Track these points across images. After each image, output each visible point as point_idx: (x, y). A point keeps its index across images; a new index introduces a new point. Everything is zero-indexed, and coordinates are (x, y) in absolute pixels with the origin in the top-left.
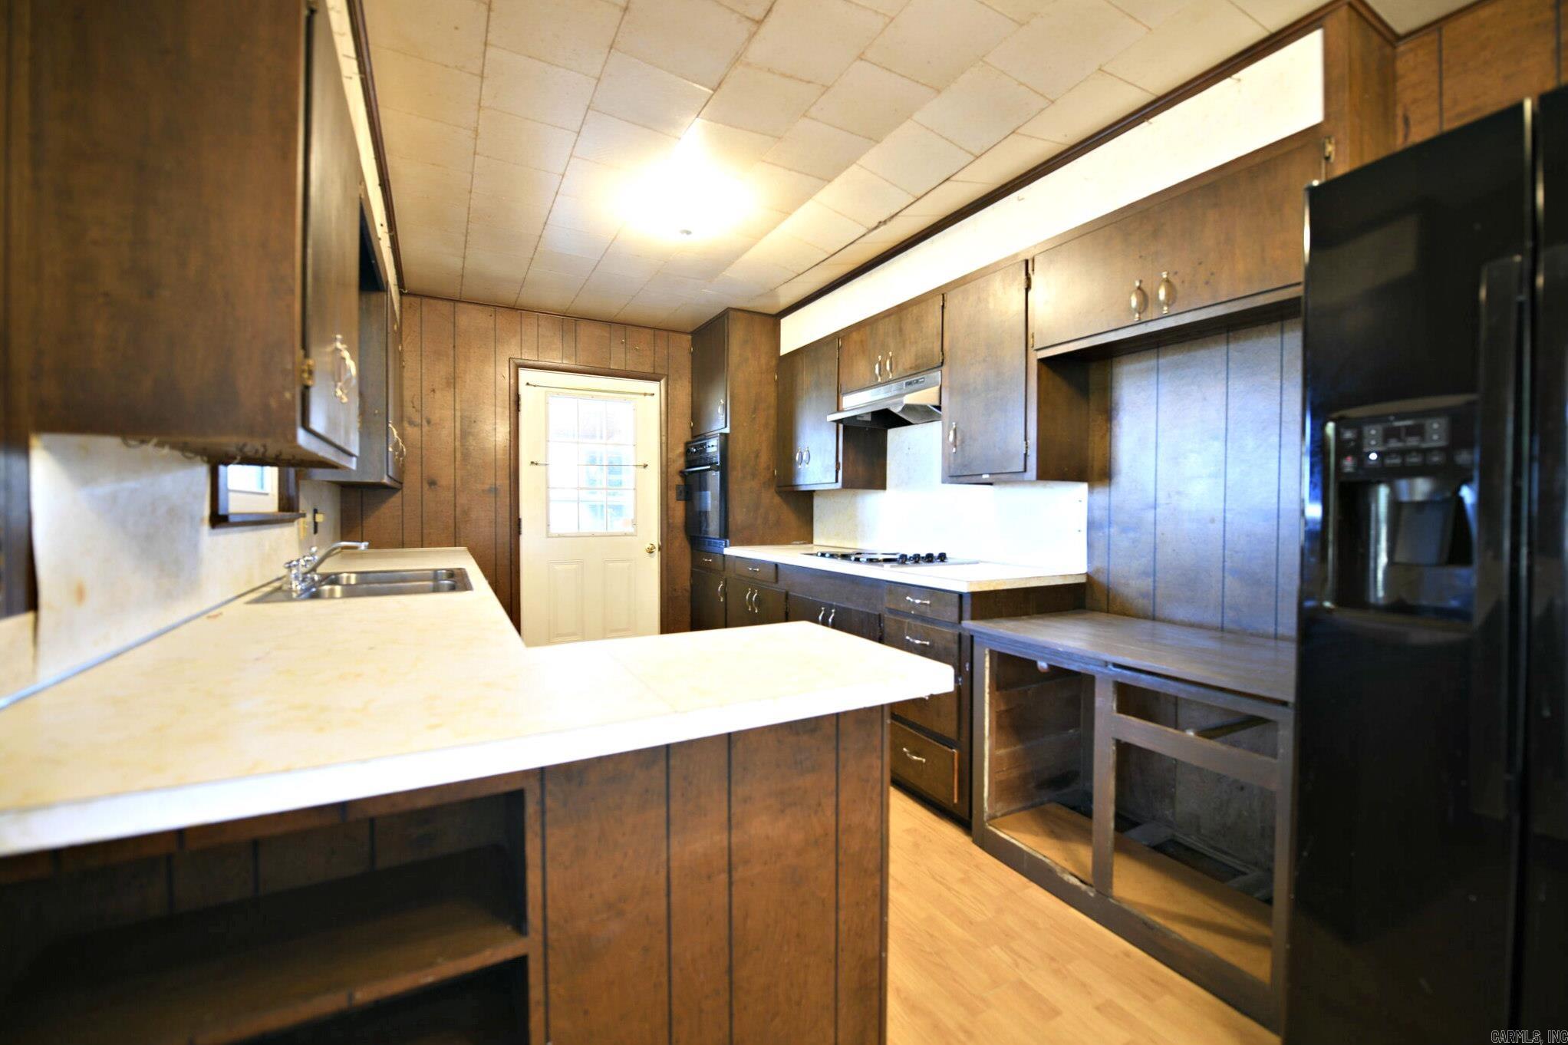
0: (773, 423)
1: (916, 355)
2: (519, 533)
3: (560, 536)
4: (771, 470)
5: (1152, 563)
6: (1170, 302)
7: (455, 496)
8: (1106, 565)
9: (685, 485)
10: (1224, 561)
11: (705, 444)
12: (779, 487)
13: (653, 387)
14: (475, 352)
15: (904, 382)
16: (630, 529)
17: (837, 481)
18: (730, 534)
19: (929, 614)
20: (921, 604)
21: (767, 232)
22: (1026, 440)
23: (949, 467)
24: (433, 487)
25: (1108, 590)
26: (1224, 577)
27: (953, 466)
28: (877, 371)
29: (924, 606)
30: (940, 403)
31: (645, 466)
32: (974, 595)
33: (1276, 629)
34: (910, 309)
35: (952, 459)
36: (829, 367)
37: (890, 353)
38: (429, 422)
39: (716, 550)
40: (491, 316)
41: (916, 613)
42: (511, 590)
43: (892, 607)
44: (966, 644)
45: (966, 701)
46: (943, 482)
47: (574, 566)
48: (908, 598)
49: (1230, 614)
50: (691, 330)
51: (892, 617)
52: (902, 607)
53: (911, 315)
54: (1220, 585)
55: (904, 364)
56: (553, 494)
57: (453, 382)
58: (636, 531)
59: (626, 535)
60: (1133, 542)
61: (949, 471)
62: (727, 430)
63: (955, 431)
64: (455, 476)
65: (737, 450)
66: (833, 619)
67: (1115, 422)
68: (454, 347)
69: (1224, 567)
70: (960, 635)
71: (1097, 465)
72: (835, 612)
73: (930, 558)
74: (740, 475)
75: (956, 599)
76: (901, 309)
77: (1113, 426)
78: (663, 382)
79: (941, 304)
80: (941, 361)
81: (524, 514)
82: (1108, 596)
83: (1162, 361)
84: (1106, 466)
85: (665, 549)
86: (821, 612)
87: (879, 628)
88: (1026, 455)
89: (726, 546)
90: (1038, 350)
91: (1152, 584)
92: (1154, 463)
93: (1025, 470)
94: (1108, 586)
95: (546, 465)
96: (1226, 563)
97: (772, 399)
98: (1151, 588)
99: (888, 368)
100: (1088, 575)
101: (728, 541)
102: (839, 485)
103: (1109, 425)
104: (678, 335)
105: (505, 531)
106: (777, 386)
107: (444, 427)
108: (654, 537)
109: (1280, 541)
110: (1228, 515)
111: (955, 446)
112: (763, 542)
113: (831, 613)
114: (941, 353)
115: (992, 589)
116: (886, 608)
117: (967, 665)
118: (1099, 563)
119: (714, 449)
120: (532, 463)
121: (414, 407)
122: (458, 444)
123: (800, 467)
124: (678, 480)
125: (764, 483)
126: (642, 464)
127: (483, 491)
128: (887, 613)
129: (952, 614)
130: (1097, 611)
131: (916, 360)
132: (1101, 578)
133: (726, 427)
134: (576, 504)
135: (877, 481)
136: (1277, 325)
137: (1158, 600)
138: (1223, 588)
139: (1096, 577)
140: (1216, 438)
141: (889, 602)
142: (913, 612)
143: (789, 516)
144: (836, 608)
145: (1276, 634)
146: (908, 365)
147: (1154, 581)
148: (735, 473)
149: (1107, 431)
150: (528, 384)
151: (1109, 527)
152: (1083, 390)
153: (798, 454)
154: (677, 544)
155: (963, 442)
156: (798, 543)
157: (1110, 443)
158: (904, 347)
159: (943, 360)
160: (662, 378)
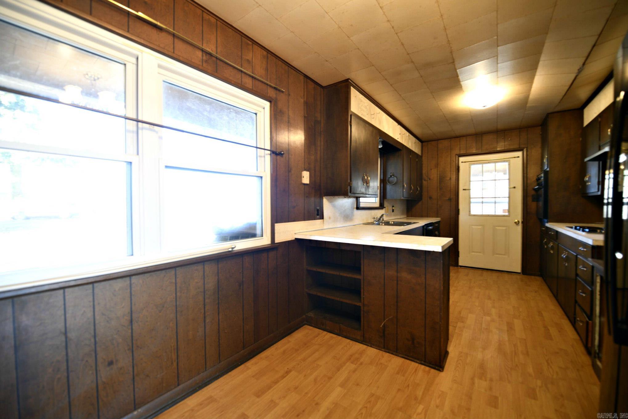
2: (458, 214)
3: (474, 215)
4: (578, 186)
7: (437, 202)
9: (536, 195)
12: (581, 194)
13: (519, 154)
14: (444, 155)
16: (507, 214)
17: (599, 191)
18: (549, 217)
21: (530, 90)
24: (431, 199)
31: (514, 187)
36: (596, 132)
38: (430, 179)
39: (544, 224)
40: (449, 141)
42: (455, 234)
47: (480, 227)
50: (540, 124)
56: (472, 200)
57: (437, 165)
58: (510, 214)
59: (504, 216)
64: (437, 195)
65: (553, 177)
68: (438, 154)
81: (461, 206)
85: (525, 222)
89: (547, 223)
95: (469, 189)
97: (578, 150)
101: (548, 220)
104: (533, 128)
105: (453, 214)
106: (581, 143)
107: (434, 180)
108: (519, 218)
120: (464, 189)
121: (425, 175)
122: (438, 185)
123: (588, 184)
124: (532, 192)
127: (446, 200)
133: (548, 168)
134: (481, 204)
148: (551, 189)
150: (462, 162)
153: (585, 178)
154: (532, 220)
160: (524, 149)
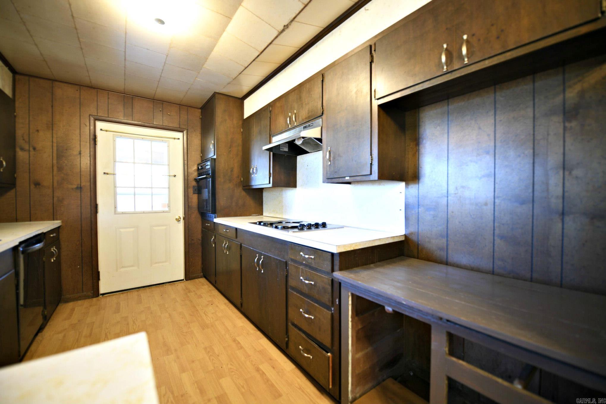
0: (240, 154)
1: (309, 111)
2: (96, 212)
3: (123, 213)
4: (240, 178)
5: (446, 230)
6: (469, 56)
7: (53, 192)
8: (417, 230)
9: (198, 186)
10: (494, 230)
11: (205, 164)
12: (244, 186)
13: (179, 135)
14: (66, 110)
15: (302, 127)
16: (166, 209)
17: (270, 183)
18: (217, 211)
19: (313, 265)
20: (309, 258)
21: (220, 34)
22: (371, 155)
23: (327, 173)
24: (37, 186)
25: (418, 245)
26: (494, 240)
27: (329, 172)
28: (288, 122)
29: (310, 259)
30: (322, 137)
31: (175, 176)
32: (341, 254)
33: (532, 275)
34: (305, 85)
35: (328, 168)
36: (265, 122)
37: (295, 111)
38: (34, 149)
39: (211, 219)
40: (77, 90)
41: (306, 263)
42: (92, 243)
43: (293, 258)
44: (336, 286)
45: (336, 324)
46: (324, 182)
47: (132, 229)
48: (301, 253)
49: (498, 263)
50: (201, 107)
51: (292, 263)
52: (298, 258)
53: (306, 88)
54: (492, 245)
55: (302, 117)
56: (118, 190)
57: (51, 126)
58: (170, 209)
59: (164, 212)
60: (434, 217)
61: (327, 175)
62: (215, 157)
63: (330, 152)
64: (53, 180)
65: (221, 166)
66: (262, 262)
67: (421, 146)
68: (52, 106)
69: (494, 233)
70: (332, 280)
71: (411, 172)
72: (263, 258)
73: (317, 226)
74: (222, 180)
75: (329, 257)
76: (301, 86)
77: (420, 148)
78: (185, 132)
79: (322, 79)
80: (322, 112)
81: (100, 201)
82: (418, 248)
83: (451, 107)
84: (416, 172)
85: (187, 218)
86: (257, 257)
87: (286, 270)
88: (371, 164)
89: (215, 218)
90: (378, 99)
91: (445, 242)
92: (447, 169)
93: (371, 174)
94: (418, 243)
95: (114, 174)
96: (495, 231)
97: (240, 142)
98: (445, 244)
99: (294, 119)
100: (405, 236)
101: (216, 215)
102: (271, 185)
103: (418, 148)
104: (193, 109)
105: (87, 212)
106: (242, 134)
107: (45, 152)
108: (181, 213)
109: (535, 218)
110: (496, 201)
111: (330, 161)
112: (236, 215)
113: (261, 258)
114: (322, 108)
115: (352, 249)
116: (290, 258)
117: (337, 300)
118: (412, 229)
119: (209, 167)
120: (104, 173)
121: (24, 140)
122: (55, 162)
123: (253, 176)
124: (194, 183)
125: (236, 185)
126: (173, 175)
127: (73, 189)
128: (290, 261)
129: (327, 266)
130: (412, 258)
131: (308, 113)
132: (414, 238)
133: (214, 155)
134: (133, 196)
135: (292, 183)
136: (529, 78)
137: (450, 252)
138: (494, 246)
139: (410, 237)
140: (488, 153)
141: (291, 256)
142: (304, 262)
143: (250, 202)
144: (264, 255)
145: (531, 278)
146: (304, 117)
147: (447, 241)
148: (220, 179)
149: (416, 151)
150: (101, 130)
151: (418, 208)
152: (402, 127)
153: (251, 169)
154: (193, 216)
155: (334, 158)
156: (255, 215)
157: (419, 158)
158: (302, 107)
159: (323, 112)
160: (184, 131)
